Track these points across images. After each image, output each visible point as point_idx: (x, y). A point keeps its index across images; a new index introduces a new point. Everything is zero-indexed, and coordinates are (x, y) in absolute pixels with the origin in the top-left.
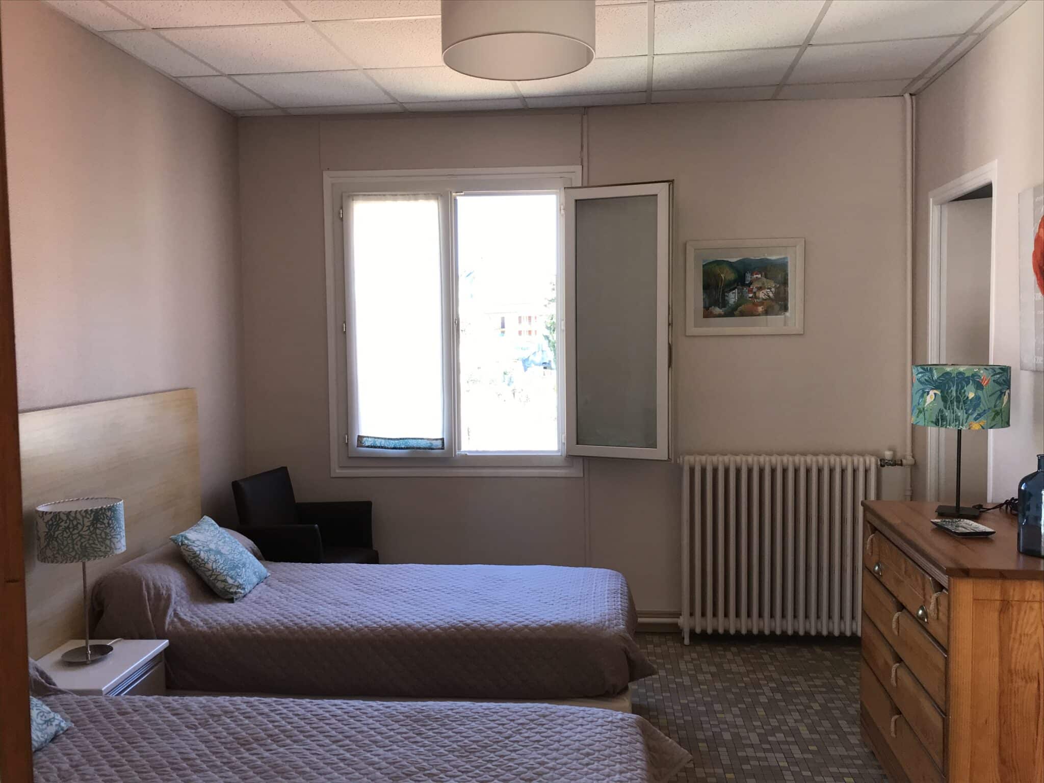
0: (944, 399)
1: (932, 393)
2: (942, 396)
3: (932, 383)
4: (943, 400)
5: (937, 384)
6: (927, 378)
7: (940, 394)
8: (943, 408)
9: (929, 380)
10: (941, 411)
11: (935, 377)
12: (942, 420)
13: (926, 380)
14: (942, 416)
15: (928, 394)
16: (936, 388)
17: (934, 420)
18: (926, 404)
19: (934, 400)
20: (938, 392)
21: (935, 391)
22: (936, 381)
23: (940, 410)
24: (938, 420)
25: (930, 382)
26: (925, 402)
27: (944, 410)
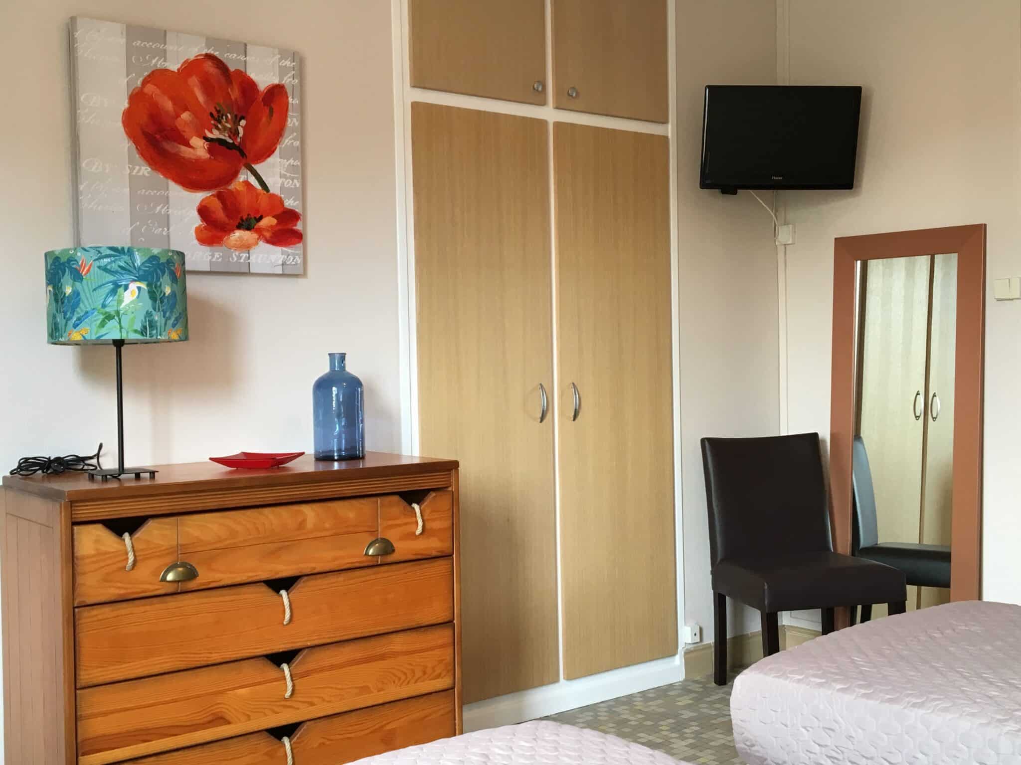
0: (152, 295)
1: (133, 286)
2: (149, 292)
3: (134, 271)
4: (150, 298)
5: (141, 273)
6: (122, 264)
7: (146, 288)
8: (151, 309)
9: (128, 267)
10: (149, 314)
11: (138, 262)
12: (151, 326)
13: (120, 267)
14: (151, 322)
15: (126, 288)
16: (140, 279)
17: (139, 329)
18: (123, 305)
19: (138, 297)
20: (143, 285)
21: (139, 284)
22: (139, 268)
23: (147, 312)
24: (145, 328)
25: (129, 271)
26: (120, 302)
27: (154, 312)
